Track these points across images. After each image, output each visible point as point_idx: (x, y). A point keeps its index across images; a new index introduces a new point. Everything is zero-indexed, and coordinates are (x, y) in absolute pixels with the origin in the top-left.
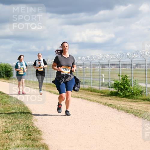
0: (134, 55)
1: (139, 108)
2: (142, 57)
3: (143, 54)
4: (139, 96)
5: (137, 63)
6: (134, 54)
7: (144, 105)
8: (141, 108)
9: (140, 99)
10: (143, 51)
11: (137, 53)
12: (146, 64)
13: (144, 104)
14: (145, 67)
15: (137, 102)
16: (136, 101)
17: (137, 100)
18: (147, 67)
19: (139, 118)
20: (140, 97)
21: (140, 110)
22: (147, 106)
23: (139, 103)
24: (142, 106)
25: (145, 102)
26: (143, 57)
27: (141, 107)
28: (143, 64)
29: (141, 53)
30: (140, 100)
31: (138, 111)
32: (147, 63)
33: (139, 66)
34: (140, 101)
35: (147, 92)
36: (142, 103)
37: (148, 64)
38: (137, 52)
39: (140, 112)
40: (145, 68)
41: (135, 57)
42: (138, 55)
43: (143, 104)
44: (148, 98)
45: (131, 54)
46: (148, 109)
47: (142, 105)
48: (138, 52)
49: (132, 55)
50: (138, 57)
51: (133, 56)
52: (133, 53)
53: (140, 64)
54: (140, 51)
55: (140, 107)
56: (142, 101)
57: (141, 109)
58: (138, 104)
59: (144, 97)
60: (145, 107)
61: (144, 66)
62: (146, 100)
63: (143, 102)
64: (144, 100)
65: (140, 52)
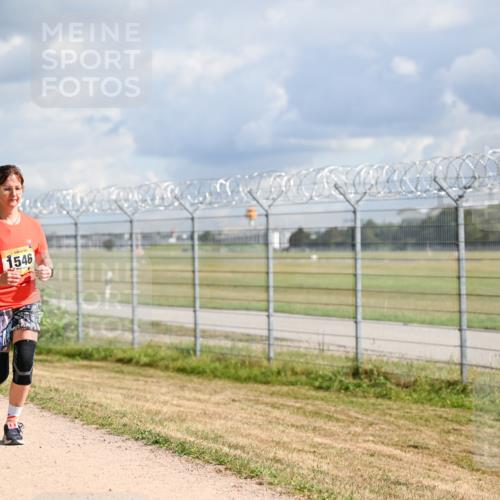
0: (37, 207)
1: (54, 384)
2: (65, 212)
3: (68, 205)
4: (55, 343)
5: (50, 231)
6: (39, 205)
7: (72, 371)
8: (63, 383)
9: (58, 353)
10: (68, 194)
11: (49, 201)
12: (79, 238)
13: (70, 368)
14: (76, 246)
15: (47, 364)
16: (46, 361)
17: (49, 358)
18: (83, 246)
19: (54, 417)
20: (58, 347)
21: (56, 390)
22: (83, 376)
23: (54, 367)
24: (67, 376)
25: (76, 363)
26: (68, 213)
27: (62, 378)
28: (67, 237)
29: (62, 198)
30: (58, 357)
31: (53, 394)
32: (80, 232)
33: (54, 242)
34: (59, 361)
35: (80, 329)
36: (64, 367)
37: (84, 237)
38: (47, 198)
39: (56, 397)
40: (73, 250)
41: (40, 212)
42: (51, 207)
43: (69, 371)
44: (84, 349)
45: (28, 202)
46: (83, 387)
47: (66, 373)
48: (52, 196)
49: (31, 208)
50: (51, 213)
51: (35, 210)
52: (36, 201)
53: (59, 238)
54: (59, 195)
55: (59, 380)
56: (64, 359)
57: (61, 388)
58: (51, 369)
59: (72, 346)
60: (72, 378)
61: (72, 242)
62: (79, 355)
63: (67, 364)
64: (71, 355)
65: (59, 198)
